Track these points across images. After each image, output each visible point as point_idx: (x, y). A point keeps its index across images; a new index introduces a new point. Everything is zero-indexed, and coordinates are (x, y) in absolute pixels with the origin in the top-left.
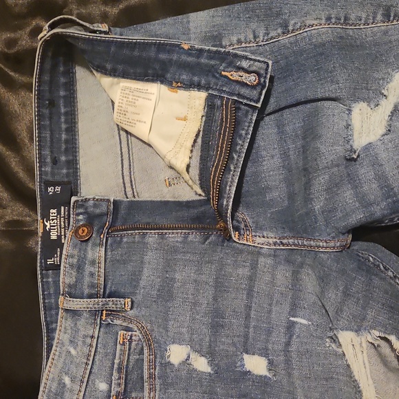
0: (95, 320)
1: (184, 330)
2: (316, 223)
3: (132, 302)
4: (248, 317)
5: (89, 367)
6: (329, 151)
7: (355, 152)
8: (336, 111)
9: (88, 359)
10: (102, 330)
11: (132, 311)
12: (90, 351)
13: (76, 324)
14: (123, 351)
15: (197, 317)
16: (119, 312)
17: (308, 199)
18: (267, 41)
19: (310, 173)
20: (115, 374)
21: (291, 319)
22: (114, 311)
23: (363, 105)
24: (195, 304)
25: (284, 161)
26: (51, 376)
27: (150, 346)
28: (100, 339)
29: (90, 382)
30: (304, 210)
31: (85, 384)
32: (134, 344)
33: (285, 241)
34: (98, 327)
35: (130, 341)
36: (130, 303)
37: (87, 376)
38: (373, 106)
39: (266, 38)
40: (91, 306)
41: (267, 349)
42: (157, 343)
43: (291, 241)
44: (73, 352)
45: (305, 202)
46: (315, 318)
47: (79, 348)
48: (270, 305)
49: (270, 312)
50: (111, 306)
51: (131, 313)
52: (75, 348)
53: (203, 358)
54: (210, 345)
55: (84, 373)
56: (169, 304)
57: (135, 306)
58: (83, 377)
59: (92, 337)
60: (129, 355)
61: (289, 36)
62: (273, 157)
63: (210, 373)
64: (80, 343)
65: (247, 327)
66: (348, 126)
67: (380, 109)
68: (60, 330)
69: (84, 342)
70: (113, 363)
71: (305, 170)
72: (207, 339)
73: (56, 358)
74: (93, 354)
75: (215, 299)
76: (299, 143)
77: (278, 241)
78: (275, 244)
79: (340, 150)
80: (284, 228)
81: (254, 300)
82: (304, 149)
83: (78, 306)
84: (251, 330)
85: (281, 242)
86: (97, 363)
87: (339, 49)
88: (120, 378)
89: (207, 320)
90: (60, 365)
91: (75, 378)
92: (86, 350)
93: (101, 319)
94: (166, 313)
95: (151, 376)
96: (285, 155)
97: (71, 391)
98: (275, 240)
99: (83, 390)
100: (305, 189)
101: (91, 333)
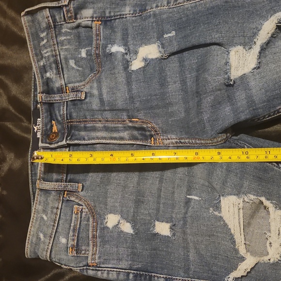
0: (60, 197)
1: (117, 205)
2: (204, 128)
3: (83, 186)
4: (159, 196)
5: (55, 228)
6: (214, 80)
7: (231, 80)
8: (220, 52)
9: (55, 223)
10: (63, 204)
11: (82, 192)
12: (56, 217)
13: (47, 199)
14: (77, 219)
15: (126, 196)
16: (74, 192)
17: (199, 113)
18: (176, 5)
19: (201, 95)
20: (71, 233)
21: (188, 197)
22: (71, 191)
23: (240, 48)
24: (125, 187)
25: (182, 86)
26: (32, 233)
27: (94, 216)
28: (62, 210)
29: (56, 238)
30: (197, 120)
31: (52, 239)
32: (84, 214)
33: (182, 141)
34: (61, 202)
35: (82, 212)
36: (81, 187)
37: (54, 234)
38: (247, 49)
39: (175, 3)
40: (57, 187)
41: (172, 217)
42: (98, 214)
43: (187, 141)
44: (45, 218)
45: (198, 114)
46: (204, 195)
47: (49, 215)
48: (174, 188)
49: (173, 193)
50: (69, 188)
51: (82, 194)
52: (46, 215)
53: (128, 224)
54: (134, 215)
55: (52, 232)
56: (108, 187)
57: (85, 189)
58: (52, 234)
59: (57, 208)
60: (81, 221)
61: (191, 2)
62: (175, 83)
63: (132, 234)
64: (49, 212)
65: (158, 203)
66: (227, 63)
67: (252, 51)
68: (36, 203)
69: (52, 212)
70: (70, 226)
71: (197, 92)
72: (132, 210)
73: (34, 221)
74: (57, 219)
75: (138, 184)
76: (194, 74)
77: (178, 141)
78: (176, 143)
79: (221, 79)
80: (181, 132)
81: (163, 184)
82: (197, 79)
83: (48, 187)
84: (161, 205)
85: (180, 141)
86: (61, 225)
87: (224, 11)
88: (73, 236)
89: (133, 197)
90: (37, 226)
91: (46, 234)
92: (53, 217)
93: (63, 197)
94: (106, 193)
95: (94, 237)
96: (183, 82)
97: (44, 243)
98: (176, 140)
99: (51, 242)
100: (198, 106)
101: (56, 206)
